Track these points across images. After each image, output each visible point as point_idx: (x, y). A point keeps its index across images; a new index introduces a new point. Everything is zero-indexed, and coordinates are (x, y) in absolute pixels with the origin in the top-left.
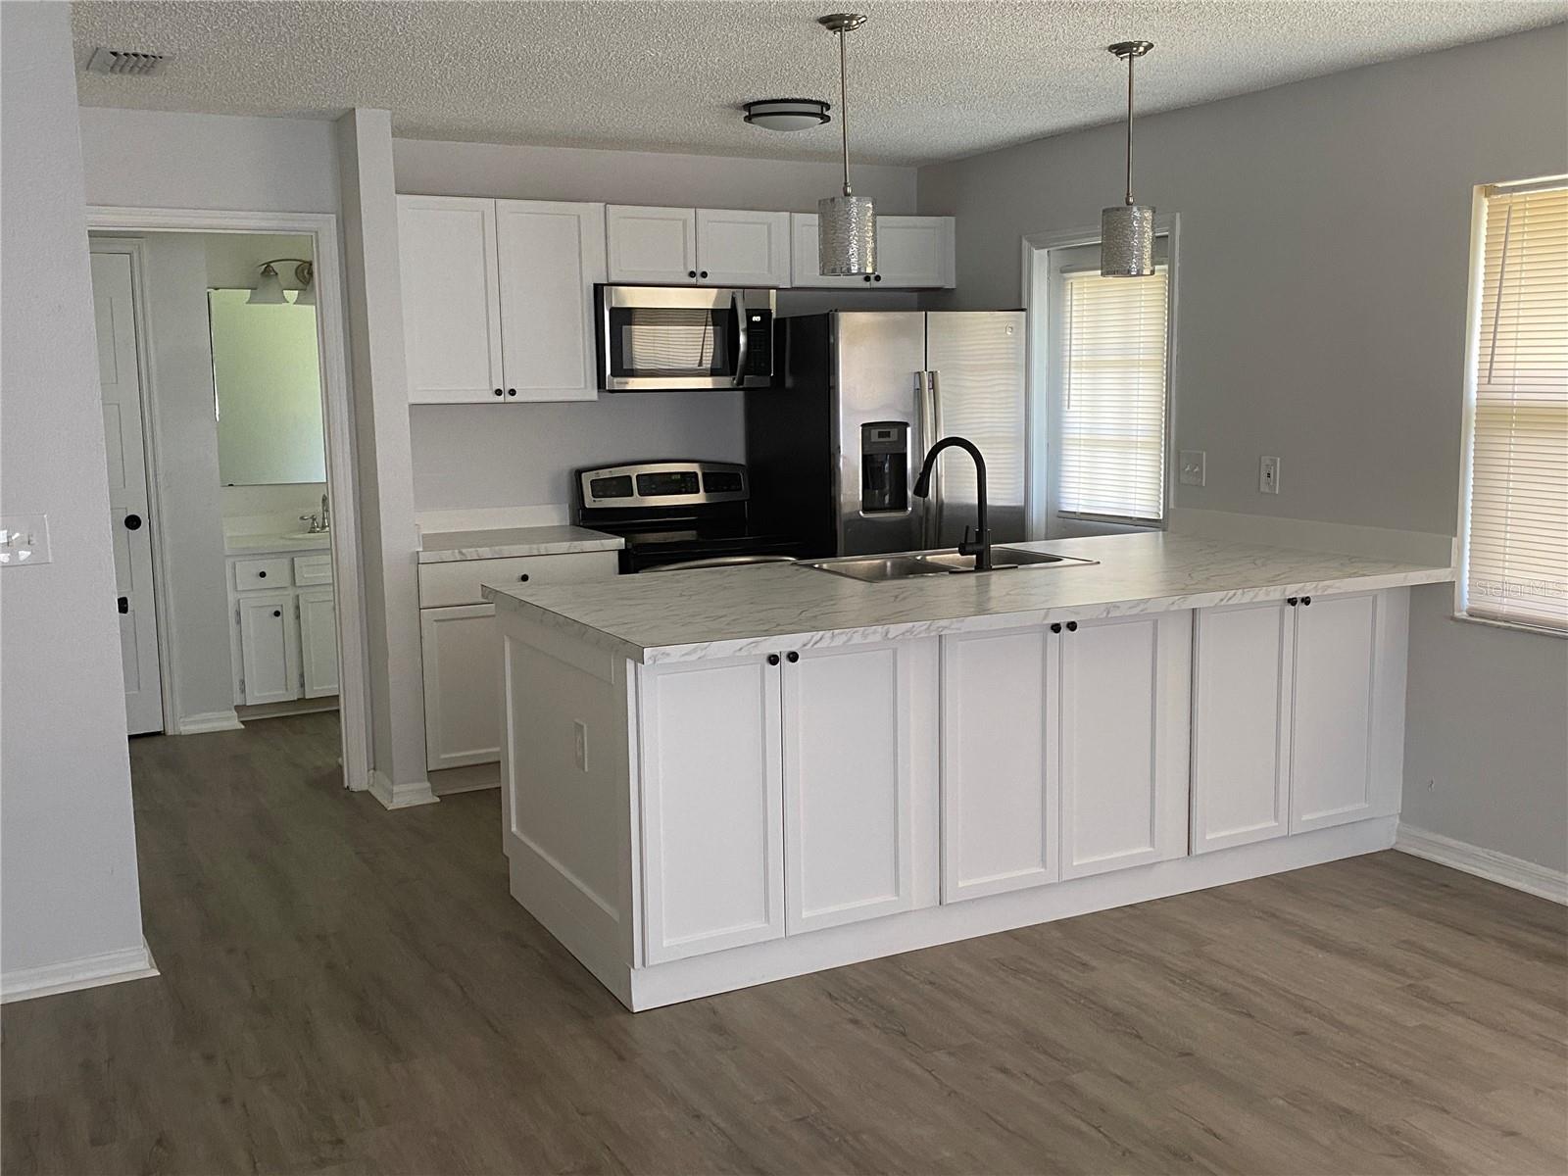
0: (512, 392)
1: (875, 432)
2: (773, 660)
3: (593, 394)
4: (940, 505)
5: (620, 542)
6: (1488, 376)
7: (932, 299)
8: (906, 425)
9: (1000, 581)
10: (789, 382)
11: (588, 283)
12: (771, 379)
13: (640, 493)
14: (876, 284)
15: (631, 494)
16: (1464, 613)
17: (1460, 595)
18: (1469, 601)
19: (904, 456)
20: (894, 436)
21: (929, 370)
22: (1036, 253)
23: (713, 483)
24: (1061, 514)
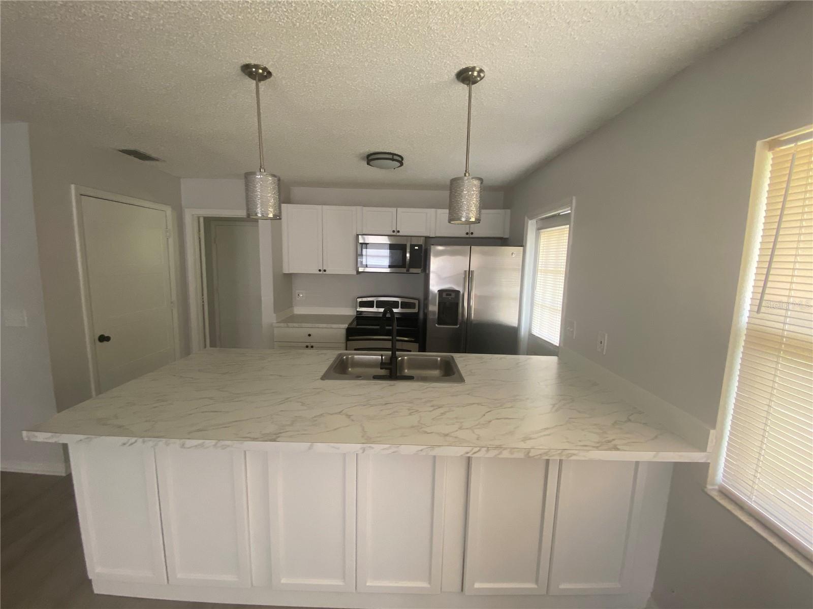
0: (325, 271)
3: (355, 272)
5: (346, 326)
11: (355, 233)
12: (421, 270)
13: (376, 307)
14: (471, 236)
15: (373, 307)
16: (717, 487)
17: (715, 474)
18: (723, 481)
19: (457, 304)
20: (453, 295)
21: (471, 270)
22: (530, 222)
23: (404, 305)
24: (531, 335)
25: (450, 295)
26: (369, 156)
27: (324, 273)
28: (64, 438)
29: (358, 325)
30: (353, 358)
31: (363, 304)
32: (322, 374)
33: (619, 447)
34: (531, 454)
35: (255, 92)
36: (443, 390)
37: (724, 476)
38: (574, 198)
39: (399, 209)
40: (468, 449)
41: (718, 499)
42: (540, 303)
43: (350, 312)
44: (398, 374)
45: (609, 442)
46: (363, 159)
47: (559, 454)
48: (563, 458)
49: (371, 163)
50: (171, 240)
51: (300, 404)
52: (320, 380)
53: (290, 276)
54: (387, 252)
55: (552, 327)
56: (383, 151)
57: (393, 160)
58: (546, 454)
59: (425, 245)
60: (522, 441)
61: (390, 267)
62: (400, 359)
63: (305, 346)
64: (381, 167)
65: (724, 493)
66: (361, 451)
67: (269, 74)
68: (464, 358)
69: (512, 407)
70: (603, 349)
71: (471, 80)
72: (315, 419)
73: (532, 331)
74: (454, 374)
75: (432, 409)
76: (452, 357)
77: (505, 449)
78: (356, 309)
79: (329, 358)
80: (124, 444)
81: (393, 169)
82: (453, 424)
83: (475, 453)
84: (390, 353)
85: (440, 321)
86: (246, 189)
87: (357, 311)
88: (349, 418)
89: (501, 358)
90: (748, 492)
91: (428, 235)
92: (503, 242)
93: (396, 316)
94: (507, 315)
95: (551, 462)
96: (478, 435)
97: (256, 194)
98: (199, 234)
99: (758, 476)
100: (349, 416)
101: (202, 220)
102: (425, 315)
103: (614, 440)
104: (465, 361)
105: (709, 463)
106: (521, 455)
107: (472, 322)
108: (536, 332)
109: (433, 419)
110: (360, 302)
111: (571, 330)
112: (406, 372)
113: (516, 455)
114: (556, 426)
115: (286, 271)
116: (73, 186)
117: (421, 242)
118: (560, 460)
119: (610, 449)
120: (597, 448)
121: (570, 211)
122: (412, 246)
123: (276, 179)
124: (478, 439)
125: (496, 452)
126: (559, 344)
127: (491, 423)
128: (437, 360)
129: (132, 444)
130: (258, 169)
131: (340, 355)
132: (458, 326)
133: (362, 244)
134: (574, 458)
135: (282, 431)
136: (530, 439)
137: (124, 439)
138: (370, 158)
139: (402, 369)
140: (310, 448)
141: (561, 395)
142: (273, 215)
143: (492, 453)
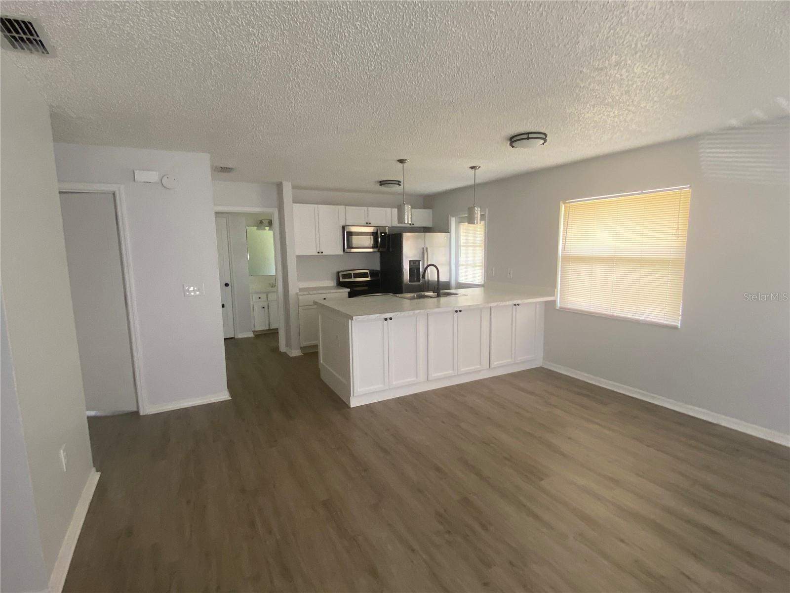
0: (322, 253)
1: (412, 263)
2: (386, 319)
3: (341, 253)
4: (428, 280)
5: (348, 290)
6: (564, 249)
7: (426, 230)
8: (420, 261)
9: (443, 300)
10: (391, 250)
11: (341, 225)
17: (557, 304)
19: (419, 269)
20: (417, 263)
21: (426, 247)
22: (452, 218)
26: (381, 182)
37: (560, 303)
39: (369, 208)
46: (378, 184)
49: (382, 185)
56: (391, 180)
85: (411, 280)
105: (556, 300)
110: (342, 274)
122: (380, 233)
126: (483, 283)
133: (348, 232)
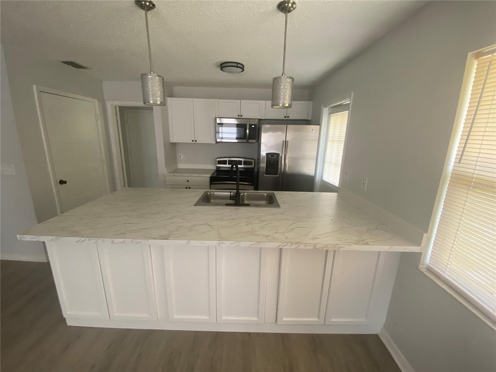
3: (215, 142)
5: (209, 175)
8: (278, 154)
11: (214, 117)
12: (256, 141)
13: (228, 164)
14: (288, 118)
15: (226, 164)
16: (425, 266)
17: (425, 259)
18: (430, 263)
19: (278, 162)
20: (275, 156)
21: (287, 140)
22: (325, 109)
23: (245, 163)
24: (322, 180)
25: (273, 156)
26: (222, 64)
27: (196, 142)
28: (42, 239)
29: (217, 175)
30: (213, 194)
31: (220, 162)
32: (195, 202)
33: (369, 243)
34: (317, 247)
35: (145, 19)
36: (266, 212)
37: (430, 260)
38: (352, 93)
39: (241, 100)
40: (280, 244)
41: (425, 273)
42: (329, 161)
43: (212, 167)
44: (241, 203)
45: (364, 240)
46: (218, 66)
47: (333, 247)
48: (336, 249)
49: (224, 69)
50: (99, 122)
51: (182, 219)
52: (194, 206)
53: (174, 144)
54: (234, 130)
55: (335, 176)
56: (231, 61)
57: (237, 67)
58: (326, 247)
59: (259, 125)
60: (312, 239)
61: (237, 139)
62: (242, 194)
63: (185, 187)
64: (230, 72)
65: (429, 269)
66: (218, 245)
67: (154, 6)
68: (280, 194)
69: (307, 221)
70: (365, 188)
71: (287, 9)
72: (191, 227)
73: (323, 178)
74: (274, 203)
75: (260, 222)
76: (274, 193)
77: (302, 244)
78: (216, 165)
79: (198, 194)
80: (78, 241)
81: (237, 73)
82: (272, 230)
83: (284, 246)
84: (236, 191)
85: (267, 172)
86: (142, 85)
87: (217, 167)
88: (211, 227)
89: (303, 194)
90: (443, 269)
91: (260, 118)
92: (307, 122)
93: (240, 170)
94: (308, 169)
95: (329, 251)
96: (287, 236)
97: (148, 88)
98: (117, 118)
99: (451, 260)
100: (211, 226)
101: (118, 108)
102: (258, 169)
103: (366, 239)
104: (281, 196)
105: (422, 253)
106: (311, 247)
107: (286, 172)
108: (326, 179)
109: (260, 228)
110: (218, 161)
111: (346, 177)
112: (246, 202)
113: (308, 247)
114: (333, 232)
115: (172, 141)
116: (34, 86)
117: (256, 122)
118: (334, 250)
119: (363, 244)
120: (356, 244)
121: (349, 102)
122: (250, 125)
123: (161, 78)
124: (286, 238)
125: (296, 246)
126: (339, 186)
127: (294, 230)
128: (264, 195)
129: (82, 242)
130: (150, 72)
131: (206, 192)
132: (278, 175)
133: (219, 124)
134: (342, 249)
135: (171, 234)
136: (317, 238)
137: (78, 239)
138: (223, 66)
139: (243, 200)
140: (187, 243)
141: (337, 215)
142: (160, 102)
143: (294, 246)
